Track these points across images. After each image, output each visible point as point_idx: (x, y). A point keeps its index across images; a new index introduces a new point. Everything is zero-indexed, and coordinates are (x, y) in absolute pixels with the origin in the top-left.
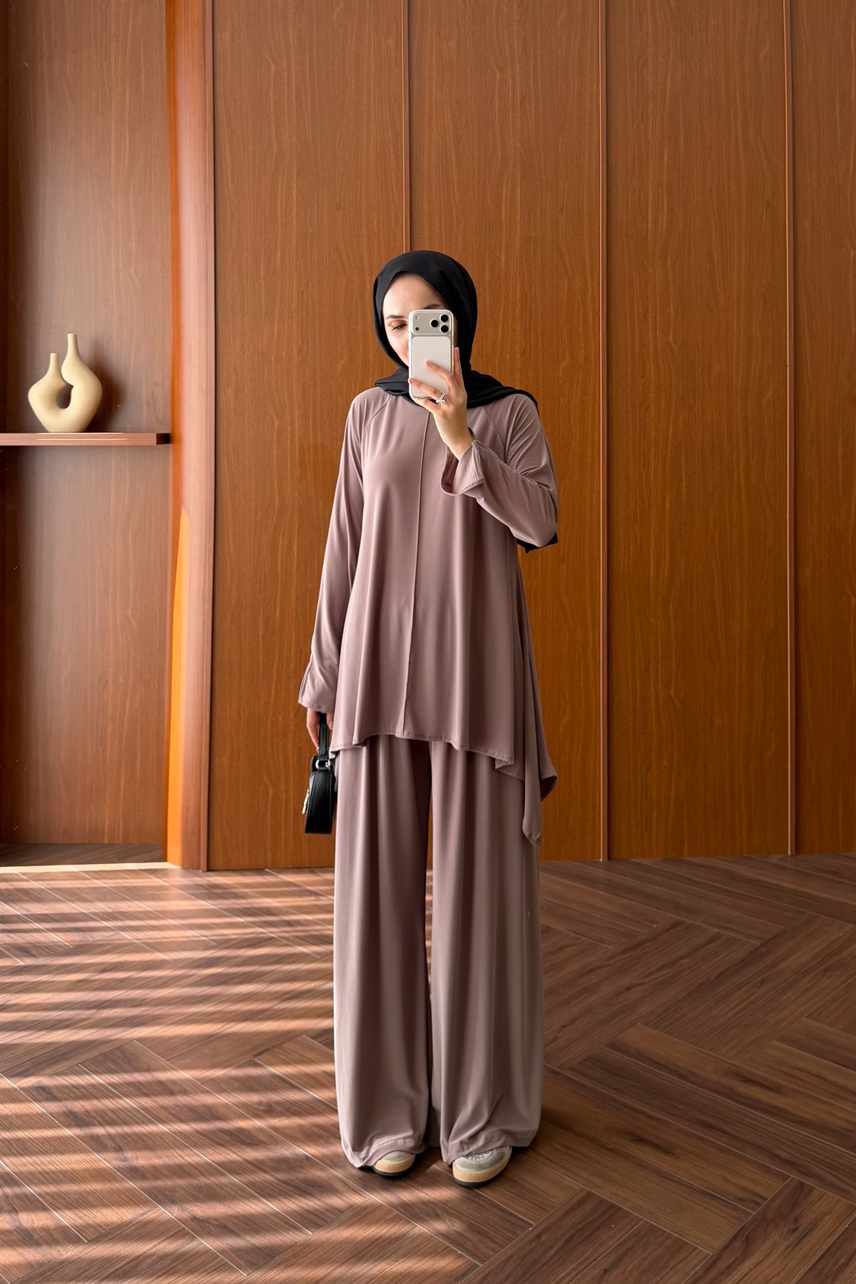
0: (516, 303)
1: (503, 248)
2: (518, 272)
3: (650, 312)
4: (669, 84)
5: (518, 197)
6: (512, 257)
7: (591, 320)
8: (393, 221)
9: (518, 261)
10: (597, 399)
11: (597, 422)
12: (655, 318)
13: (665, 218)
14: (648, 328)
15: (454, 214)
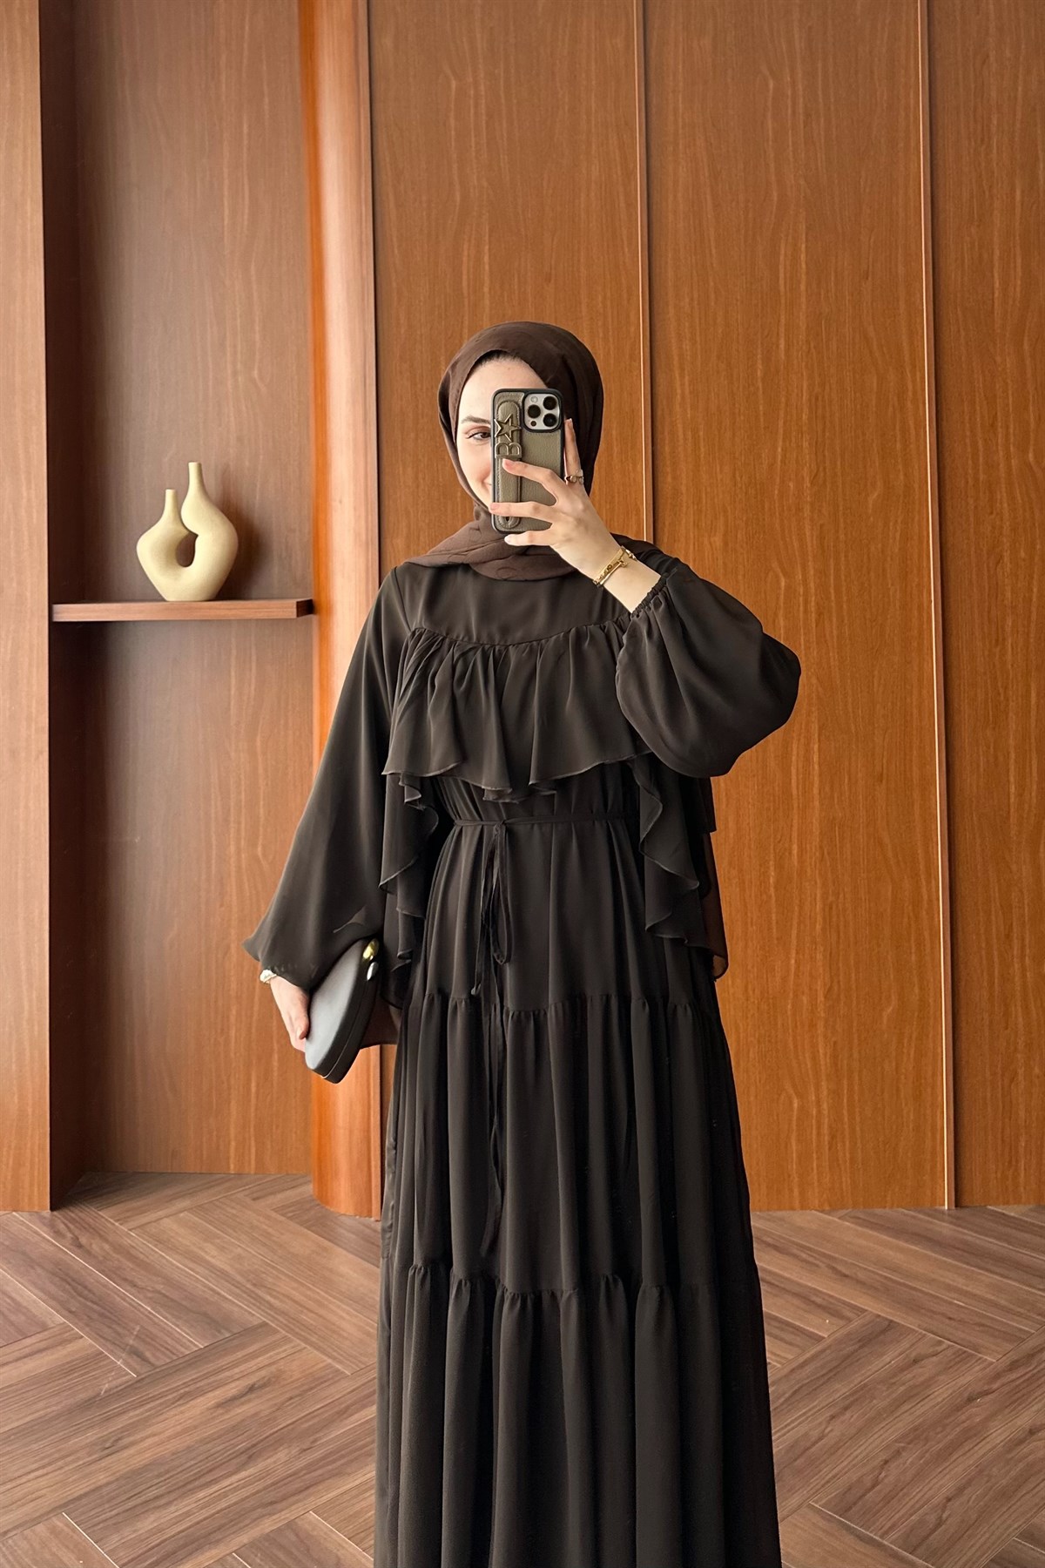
0: (802, 409)
1: (782, 330)
2: (804, 364)
3: (999, 419)
4: (1020, 89)
5: (803, 256)
6: (795, 341)
7: (913, 432)
8: (625, 296)
9: (804, 348)
10: (925, 546)
11: (926, 579)
12: (1008, 427)
13: (1019, 282)
14: (997, 445)
15: (712, 284)
